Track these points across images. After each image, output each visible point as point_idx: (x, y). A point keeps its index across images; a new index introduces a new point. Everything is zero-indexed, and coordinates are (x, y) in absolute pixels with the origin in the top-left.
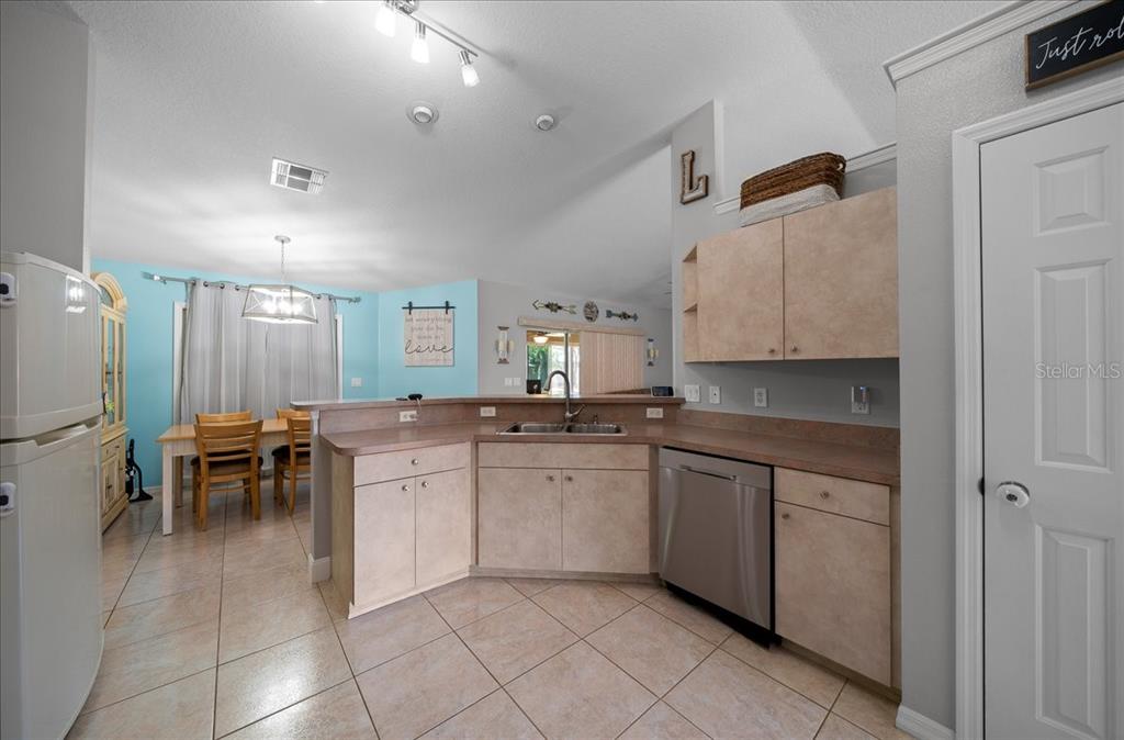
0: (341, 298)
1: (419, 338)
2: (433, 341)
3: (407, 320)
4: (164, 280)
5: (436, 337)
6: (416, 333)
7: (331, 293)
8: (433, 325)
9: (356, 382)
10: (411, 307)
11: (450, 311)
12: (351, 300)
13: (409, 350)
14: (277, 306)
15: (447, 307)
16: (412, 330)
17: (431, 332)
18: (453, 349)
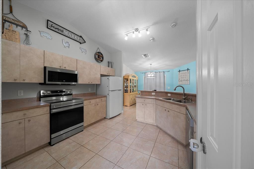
0: (166, 71)
1: (181, 78)
2: (184, 79)
3: (179, 74)
4: (142, 73)
5: (185, 77)
6: (181, 77)
7: (164, 71)
8: (184, 75)
9: (169, 88)
10: (180, 71)
11: (189, 70)
12: (168, 72)
13: (179, 81)
14: (150, 75)
15: (188, 69)
16: (180, 76)
17: (184, 76)
18: (189, 80)
